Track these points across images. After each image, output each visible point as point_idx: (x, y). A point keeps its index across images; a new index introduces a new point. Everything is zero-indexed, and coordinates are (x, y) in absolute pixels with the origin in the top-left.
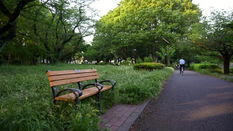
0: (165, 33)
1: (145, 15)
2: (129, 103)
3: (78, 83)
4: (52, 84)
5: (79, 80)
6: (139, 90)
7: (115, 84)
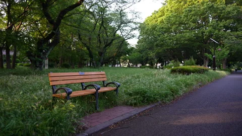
0: (217, 31)
1: (192, 13)
2: (131, 105)
3: (82, 83)
4: (52, 84)
5: (81, 81)
6: (146, 92)
7: (119, 86)
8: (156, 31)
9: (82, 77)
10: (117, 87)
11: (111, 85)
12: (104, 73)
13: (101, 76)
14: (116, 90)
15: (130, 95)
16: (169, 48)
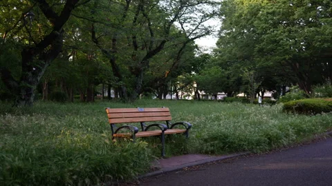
3: (141, 123)
5: (141, 120)
6: (227, 137)
7: (190, 127)
8: (259, 19)
9: (141, 114)
10: (188, 129)
11: (178, 126)
12: (168, 109)
13: (164, 114)
14: (186, 133)
15: (206, 141)
16: (287, 57)
